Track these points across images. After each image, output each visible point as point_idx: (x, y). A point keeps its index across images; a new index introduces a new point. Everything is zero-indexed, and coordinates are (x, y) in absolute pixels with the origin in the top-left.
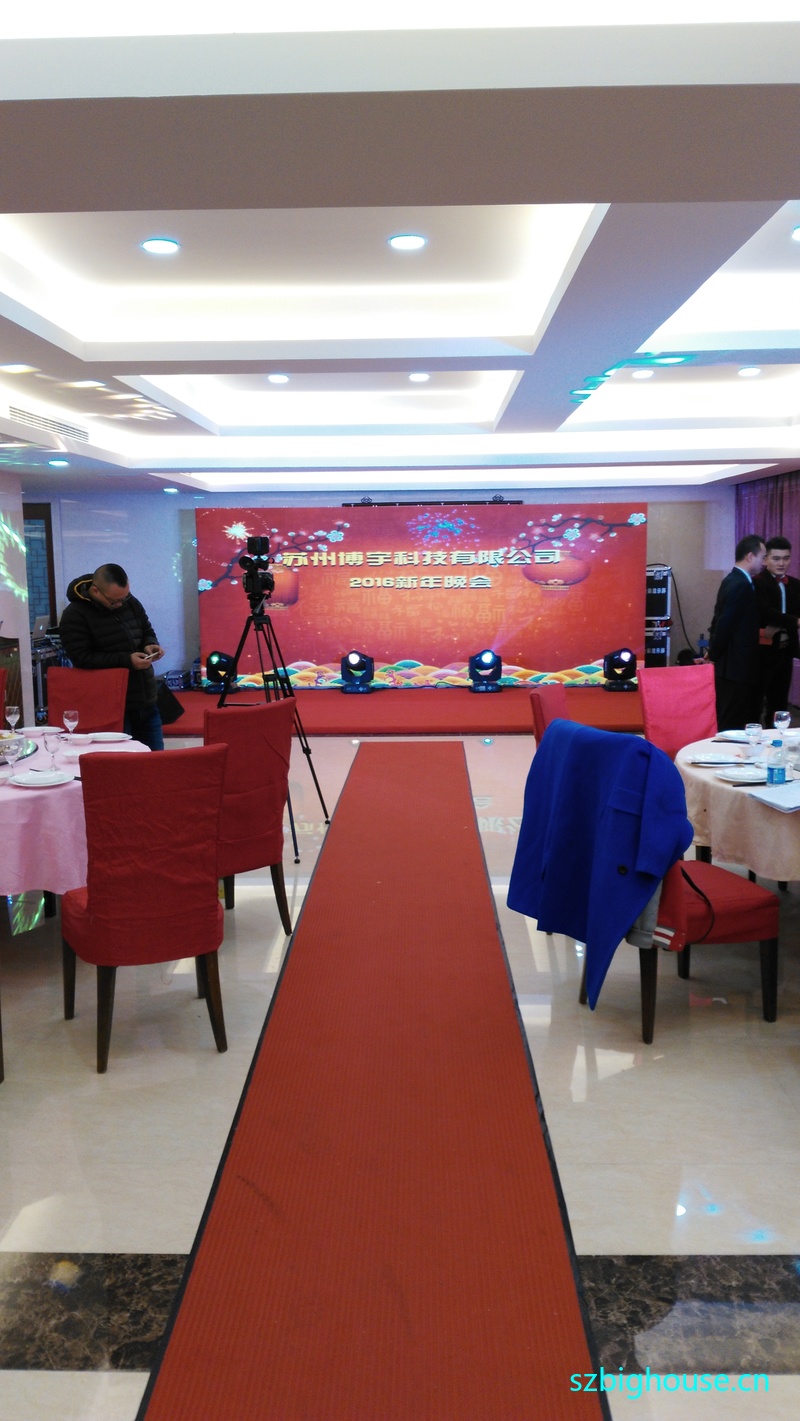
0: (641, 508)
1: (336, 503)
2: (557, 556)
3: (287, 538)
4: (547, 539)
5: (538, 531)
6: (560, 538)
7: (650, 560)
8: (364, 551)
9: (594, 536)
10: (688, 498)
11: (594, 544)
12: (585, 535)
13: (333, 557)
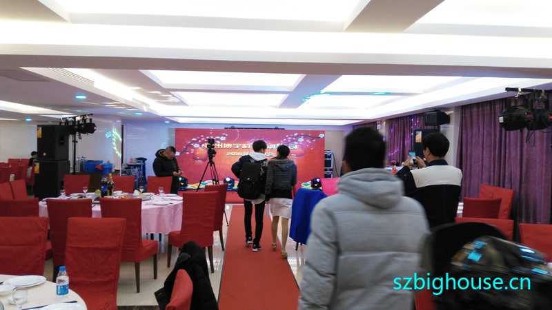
0: (323, 132)
1: (223, 128)
2: (296, 147)
3: (206, 139)
4: (293, 141)
5: (290, 138)
6: (297, 141)
7: (326, 148)
8: (232, 143)
9: (308, 141)
10: (337, 130)
11: (308, 143)
12: (305, 140)
13: (221, 145)
